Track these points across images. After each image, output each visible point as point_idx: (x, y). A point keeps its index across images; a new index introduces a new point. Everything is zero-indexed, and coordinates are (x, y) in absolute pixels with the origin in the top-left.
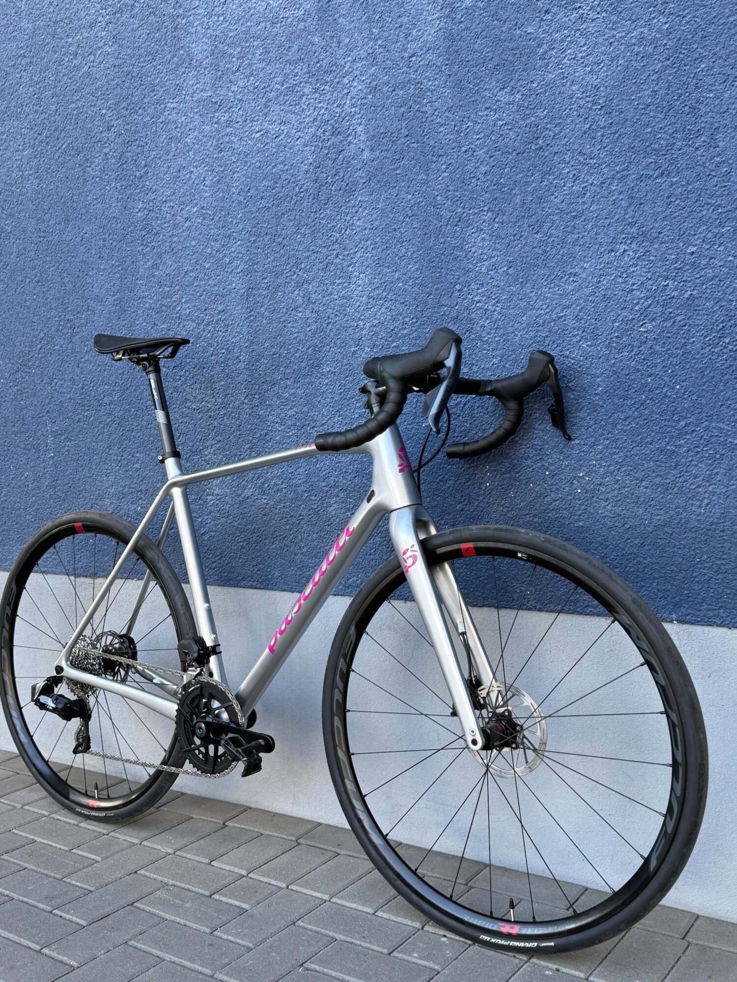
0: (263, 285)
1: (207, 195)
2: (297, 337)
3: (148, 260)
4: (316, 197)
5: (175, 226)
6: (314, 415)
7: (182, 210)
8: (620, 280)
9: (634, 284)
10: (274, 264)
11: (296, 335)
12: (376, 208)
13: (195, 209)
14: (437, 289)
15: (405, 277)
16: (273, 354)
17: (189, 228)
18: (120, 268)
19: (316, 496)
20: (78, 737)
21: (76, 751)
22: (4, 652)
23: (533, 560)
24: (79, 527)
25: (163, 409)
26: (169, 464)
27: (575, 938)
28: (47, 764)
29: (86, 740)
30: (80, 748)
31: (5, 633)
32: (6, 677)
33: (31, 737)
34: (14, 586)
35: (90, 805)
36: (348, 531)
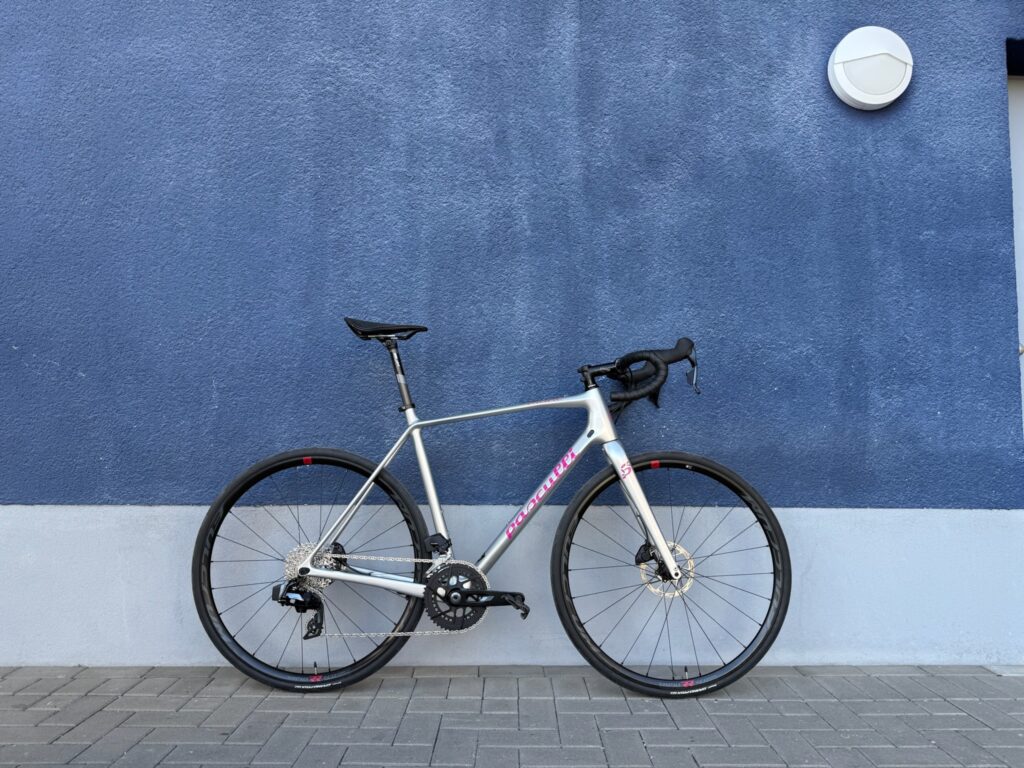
0: (444, 300)
1: (398, 234)
2: (471, 335)
3: (339, 270)
6: (483, 386)
7: (374, 240)
10: (455, 287)
12: (534, 265)
13: (387, 242)
14: (576, 317)
15: (553, 308)
16: (451, 345)
17: (379, 253)
18: (309, 271)
19: (482, 439)
20: (309, 625)
21: (306, 637)
22: (204, 568)
23: (695, 469)
24: (307, 460)
25: (403, 374)
26: (410, 413)
27: (728, 678)
28: (252, 657)
29: (320, 626)
30: (311, 634)
31: (206, 551)
32: (205, 589)
33: (232, 638)
34: (221, 510)
35: (312, 680)
36: (573, 455)
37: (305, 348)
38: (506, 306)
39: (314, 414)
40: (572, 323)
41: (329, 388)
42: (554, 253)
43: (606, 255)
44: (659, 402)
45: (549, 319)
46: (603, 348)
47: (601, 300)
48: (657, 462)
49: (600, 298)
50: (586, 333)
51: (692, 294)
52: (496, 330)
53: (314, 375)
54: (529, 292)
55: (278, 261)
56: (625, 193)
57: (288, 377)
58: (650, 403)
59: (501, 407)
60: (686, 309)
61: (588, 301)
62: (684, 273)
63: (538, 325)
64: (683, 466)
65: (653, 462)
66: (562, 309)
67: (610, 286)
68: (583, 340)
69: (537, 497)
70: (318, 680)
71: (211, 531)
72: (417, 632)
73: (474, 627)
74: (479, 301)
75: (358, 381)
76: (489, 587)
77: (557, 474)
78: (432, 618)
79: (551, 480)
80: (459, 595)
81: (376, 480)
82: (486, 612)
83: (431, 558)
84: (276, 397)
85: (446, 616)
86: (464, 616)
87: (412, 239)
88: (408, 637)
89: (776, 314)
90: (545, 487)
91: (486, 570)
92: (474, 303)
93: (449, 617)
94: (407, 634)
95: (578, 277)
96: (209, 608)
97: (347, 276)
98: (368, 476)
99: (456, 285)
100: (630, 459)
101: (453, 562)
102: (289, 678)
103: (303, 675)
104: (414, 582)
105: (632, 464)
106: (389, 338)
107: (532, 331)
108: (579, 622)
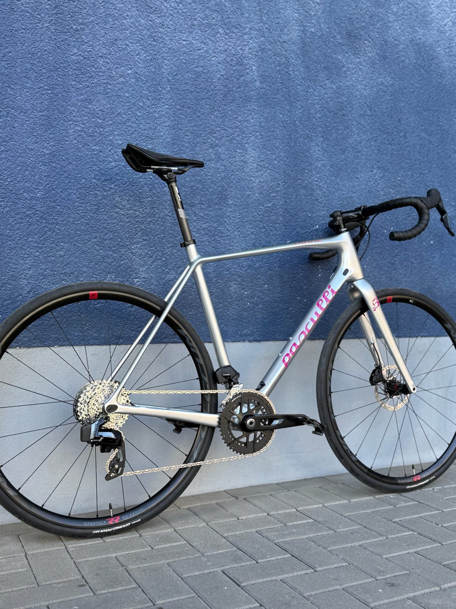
4: (225, 96)
5: (111, 77)
7: (117, 68)
15: (278, 159)
17: (122, 83)
21: (108, 478)
25: (183, 208)
26: (192, 248)
27: (441, 470)
28: (41, 509)
29: (122, 465)
30: (113, 475)
33: (17, 491)
36: (332, 291)
37: (48, 176)
38: (240, 153)
39: (61, 250)
40: (293, 174)
41: (76, 222)
42: (279, 106)
43: (319, 115)
45: (275, 170)
46: (317, 200)
47: (315, 155)
48: (391, 297)
49: (314, 154)
50: (304, 185)
51: (379, 159)
52: (232, 175)
53: (59, 208)
54: (259, 141)
55: (15, 75)
56: (331, 60)
57: (31, 208)
60: (375, 171)
61: (305, 156)
62: (374, 139)
63: (266, 174)
64: (407, 301)
65: (388, 297)
66: (285, 161)
67: (322, 144)
68: (302, 192)
69: (306, 328)
74: (217, 145)
75: (105, 217)
76: (275, 412)
77: (321, 308)
78: (228, 445)
79: (316, 313)
80: (254, 420)
82: (274, 435)
84: (18, 229)
85: (239, 442)
87: (154, 73)
89: (432, 181)
90: (312, 320)
92: (212, 146)
93: (242, 443)
95: (297, 132)
97: (90, 103)
99: (196, 126)
101: (244, 391)
102: (86, 524)
103: (98, 519)
106: (170, 171)
107: (262, 180)
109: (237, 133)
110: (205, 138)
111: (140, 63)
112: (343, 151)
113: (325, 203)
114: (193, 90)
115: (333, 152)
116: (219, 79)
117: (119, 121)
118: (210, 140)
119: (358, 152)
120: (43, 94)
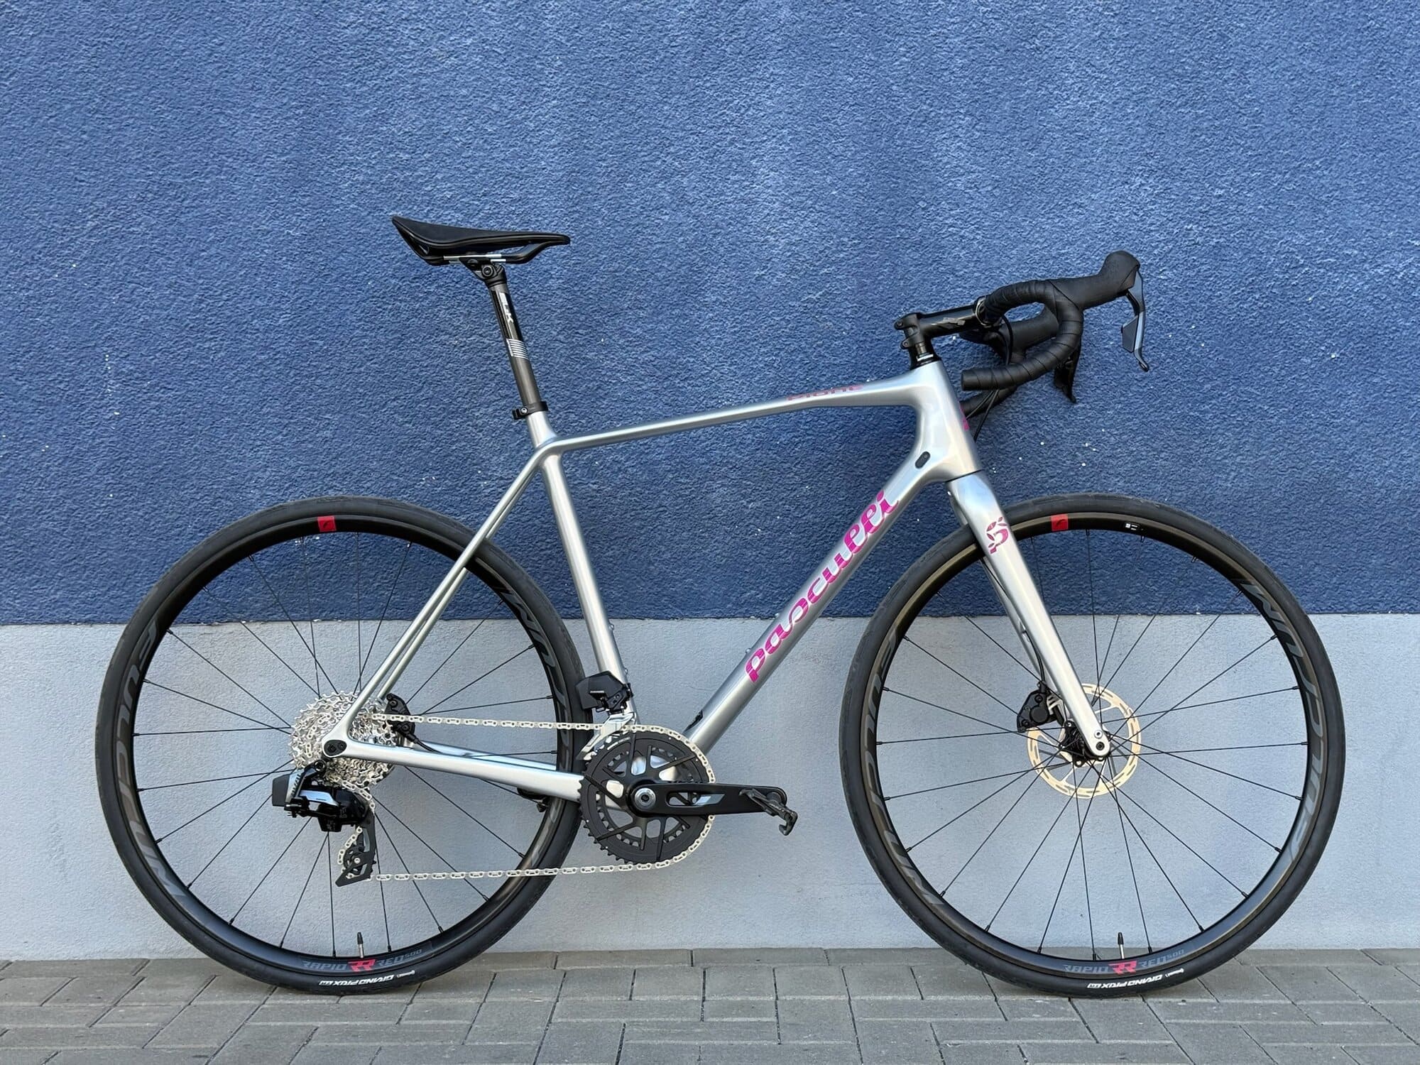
0: (599, 169)
1: (492, 23)
2: (660, 249)
3: (366, 107)
4: (699, 56)
5: (428, 60)
6: (688, 361)
7: (441, 38)
8: (1135, 217)
9: (1152, 224)
10: (622, 141)
11: (658, 246)
12: (797, 87)
13: (469, 41)
14: (891, 204)
15: (841, 184)
16: (616, 271)
17: (454, 68)
18: (301, 111)
19: (687, 477)
20: (348, 857)
21: (342, 881)
22: (121, 748)
23: (1144, 531)
24: (326, 523)
25: (520, 337)
26: (538, 421)
27: (1208, 957)
28: (229, 926)
29: (369, 859)
30: (350, 876)
31: (124, 714)
32: (125, 790)
33: (186, 889)
34: (152, 628)
35: (356, 969)
36: (885, 506)
37: (299, 282)
38: (734, 182)
39: (325, 428)
40: (884, 216)
41: (356, 370)
42: (842, 58)
43: (959, 61)
44: (1076, 390)
45: (832, 210)
46: (953, 272)
47: (948, 163)
48: (1065, 517)
49: (945, 160)
50: (916, 238)
51: (1152, 147)
52: (715, 235)
53: (321, 343)
54: (787, 149)
55: (234, 89)
57: (266, 348)
58: (1057, 394)
59: (729, 407)
60: (1138, 181)
61: (918, 168)
62: (1135, 98)
63: (807, 223)
64: (1118, 526)
65: (1054, 518)
66: (860, 187)
67: (968, 131)
68: (909, 256)
69: (811, 595)
70: (368, 968)
71: (133, 672)
72: (567, 870)
73: (683, 856)
74: (677, 172)
75: (417, 355)
76: (712, 780)
77: (852, 547)
78: (598, 840)
79: (839, 560)
80: (651, 792)
81: (470, 564)
82: (708, 828)
83: (591, 721)
84: (243, 391)
85: (625, 836)
86: (663, 836)
87: (524, 34)
88: (549, 879)
89: (1338, 187)
90: (827, 574)
91: (708, 744)
92: (665, 176)
93: (633, 839)
94: (546, 872)
95: (895, 112)
96: (136, 828)
97: (385, 122)
98: (455, 555)
99: (624, 135)
100: (1006, 512)
101: (636, 728)
102: (307, 966)
103: (334, 959)
104: (558, 770)
105: (1011, 523)
106: (487, 261)
107: (795, 238)
108: (900, 846)
109: (729, 138)
110: (646, 159)
111: (491, 18)
112: (1035, 142)
113: (978, 279)
114: (616, 56)
115: (1002, 149)
116: (684, 20)
117: (446, 151)
118: (659, 163)
119: (1081, 138)
120: (287, 119)
